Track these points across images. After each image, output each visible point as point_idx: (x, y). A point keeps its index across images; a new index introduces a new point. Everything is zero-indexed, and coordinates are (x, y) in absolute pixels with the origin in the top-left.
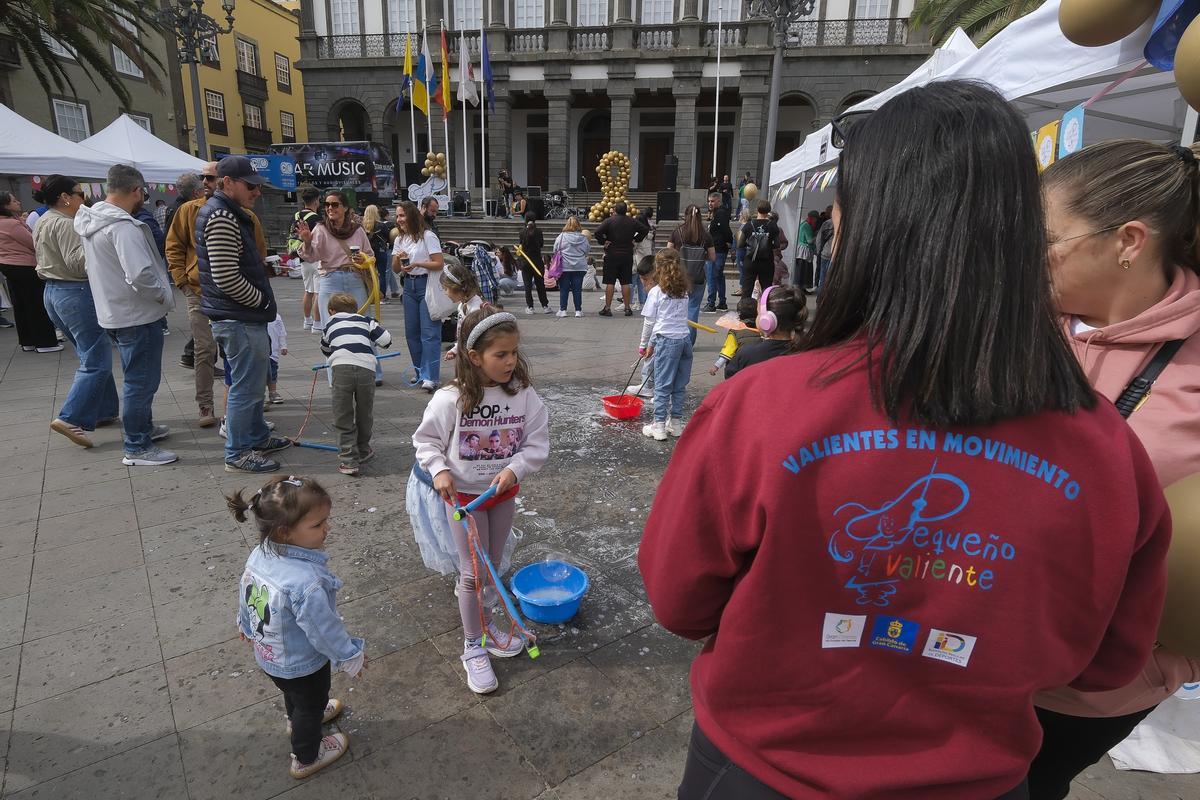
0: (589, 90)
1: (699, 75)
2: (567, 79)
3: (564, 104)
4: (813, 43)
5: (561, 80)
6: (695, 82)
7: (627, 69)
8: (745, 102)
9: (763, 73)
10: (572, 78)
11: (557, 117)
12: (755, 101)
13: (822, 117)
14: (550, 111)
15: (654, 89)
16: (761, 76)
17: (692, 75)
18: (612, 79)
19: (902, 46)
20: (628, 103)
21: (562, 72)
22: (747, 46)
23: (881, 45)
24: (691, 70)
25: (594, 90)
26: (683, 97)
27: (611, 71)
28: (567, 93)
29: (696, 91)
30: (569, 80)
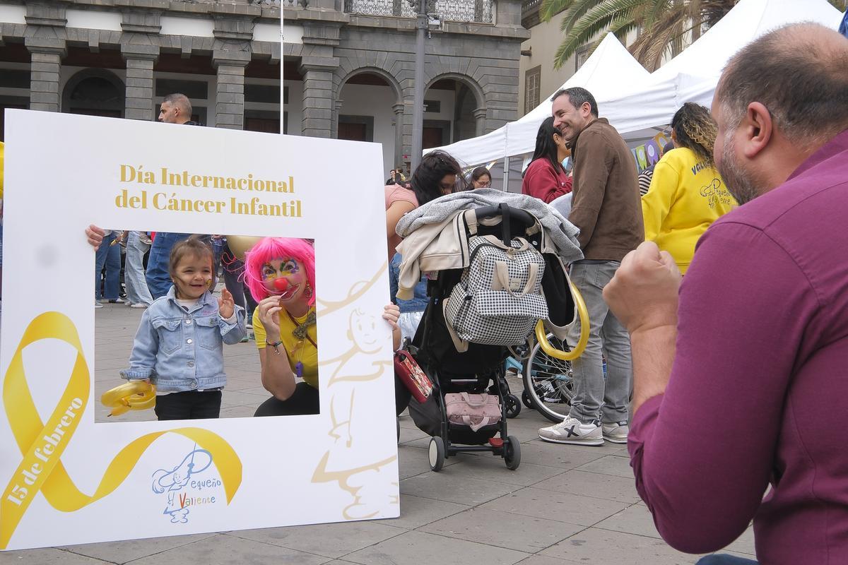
0: (94, 43)
1: (248, 37)
2: (61, 26)
3: (56, 59)
4: (389, 13)
5: (52, 27)
6: (244, 46)
7: (150, 22)
8: (310, 76)
9: (332, 43)
10: (69, 25)
11: (44, 76)
12: (321, 76)
13: (406, 102)
14: (34, 67)
15: (187, 50)
16: (330, 46)
17: (240, 37)
18: (128, 32)
19: (493, 26)
20: (151, 66)
21: (52, 17)
22: (310, 8)
23: (468, 23)
24: (238, 30)
25: (99, 44)
26: (226, 63)
27: (127, 21)
28: (63, 46)
29: (246, 58)
30: (63, 27)
